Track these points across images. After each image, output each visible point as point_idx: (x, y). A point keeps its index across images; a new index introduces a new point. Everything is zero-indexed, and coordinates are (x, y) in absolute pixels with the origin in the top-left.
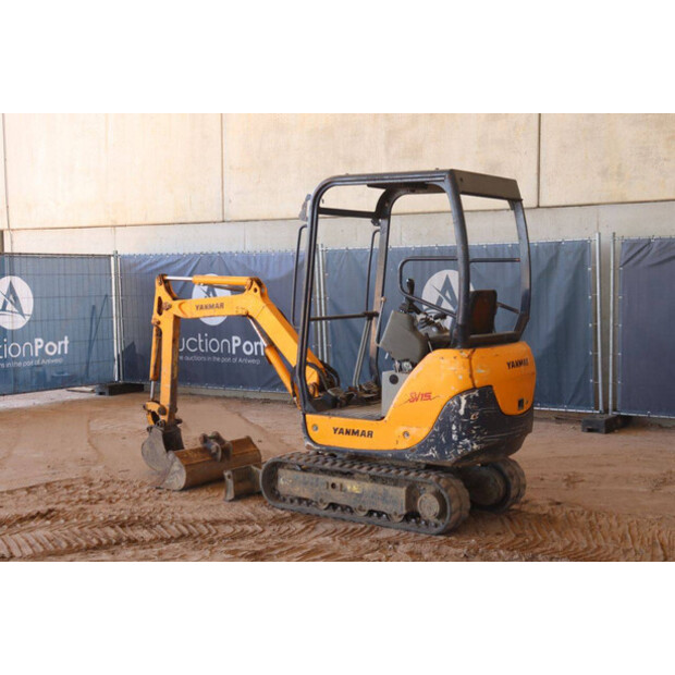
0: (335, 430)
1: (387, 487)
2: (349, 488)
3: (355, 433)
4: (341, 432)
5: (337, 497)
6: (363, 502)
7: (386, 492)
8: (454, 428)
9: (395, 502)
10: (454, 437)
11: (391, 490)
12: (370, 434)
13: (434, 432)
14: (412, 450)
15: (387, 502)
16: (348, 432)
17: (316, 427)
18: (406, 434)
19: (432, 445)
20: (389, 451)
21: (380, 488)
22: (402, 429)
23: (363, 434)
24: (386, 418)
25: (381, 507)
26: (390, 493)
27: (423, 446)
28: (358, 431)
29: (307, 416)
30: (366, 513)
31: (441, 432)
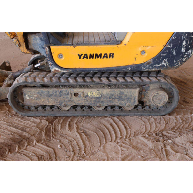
0: (80, 56)
1: (122, 90)
2: (89, 94)
3: (98, 56)
4: (86, 56)
5: (78, 101)
6: (102, 102)
7: (121, 93)
8: (184, 43)
9: (129, 99)
10: (183, 50)
11: (126, 91)
12: (112, 55)
13: (168, 49)
14: (148, 63)
15: (122, 100)
16: (91, 56)
17: (60, 56)
18: (143, 52)
19: (164, 58)
20: (128, 66)
21: (117, 91)
22: (140, 49)
23: (106, 56)
24: (124, 42)
25: (117, 103)
26: (125, 93)
27: (158, 59)
28: (101, 55)
29: (52, 47)
30: (103, 108)
31: (173, 48)
